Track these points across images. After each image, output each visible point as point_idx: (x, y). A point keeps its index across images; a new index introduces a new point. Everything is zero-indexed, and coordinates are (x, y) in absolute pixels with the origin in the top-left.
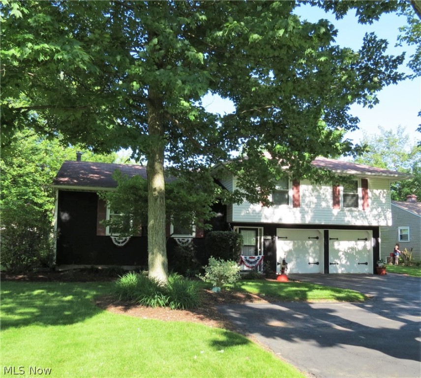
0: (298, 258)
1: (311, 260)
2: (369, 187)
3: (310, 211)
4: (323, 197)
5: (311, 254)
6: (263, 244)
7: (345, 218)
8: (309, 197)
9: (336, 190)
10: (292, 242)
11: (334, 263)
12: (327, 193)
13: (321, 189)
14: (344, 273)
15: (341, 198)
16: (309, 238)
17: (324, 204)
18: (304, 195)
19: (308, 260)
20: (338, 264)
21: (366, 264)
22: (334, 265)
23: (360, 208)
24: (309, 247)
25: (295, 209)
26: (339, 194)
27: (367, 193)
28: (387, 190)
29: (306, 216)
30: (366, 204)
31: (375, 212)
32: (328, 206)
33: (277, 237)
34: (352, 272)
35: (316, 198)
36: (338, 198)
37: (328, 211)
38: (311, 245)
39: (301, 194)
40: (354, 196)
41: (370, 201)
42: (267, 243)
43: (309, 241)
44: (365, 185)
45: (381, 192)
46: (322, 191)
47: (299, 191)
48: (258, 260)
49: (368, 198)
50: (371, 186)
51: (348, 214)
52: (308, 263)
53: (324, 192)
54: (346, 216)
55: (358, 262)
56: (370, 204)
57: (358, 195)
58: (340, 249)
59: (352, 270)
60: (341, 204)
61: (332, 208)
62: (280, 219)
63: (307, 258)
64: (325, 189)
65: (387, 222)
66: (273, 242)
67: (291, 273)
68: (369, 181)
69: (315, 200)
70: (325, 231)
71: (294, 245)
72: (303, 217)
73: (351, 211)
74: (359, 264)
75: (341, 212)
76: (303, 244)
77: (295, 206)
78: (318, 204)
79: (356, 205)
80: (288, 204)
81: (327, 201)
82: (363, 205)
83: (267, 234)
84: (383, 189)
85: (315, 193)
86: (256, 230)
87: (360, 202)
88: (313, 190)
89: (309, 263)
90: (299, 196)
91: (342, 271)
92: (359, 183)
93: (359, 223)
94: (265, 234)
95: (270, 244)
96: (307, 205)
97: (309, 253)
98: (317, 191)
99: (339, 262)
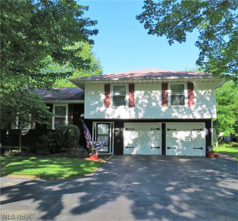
0: (142, 143)
1: (153, 145)
2: (194, 89)
3: (142, 110)
4: (154, 99)
5: (153, 141)
6: (113, 134)
7: (173, 113)
8: (142, 99)
9: (165, 92)
10: (138, 132)
11: (172, 147)
12: (157, 96)
13: (152, 93)
14: (181, 155)
15: (169, 99)
16: (151, 129)
17: (154, 104)
18: (138, 98)
19: (151, 145)
20: (175, 148)
21: (201, 148)
22: (173, 149)
23: (186, 105)
24: (151, 136)
25: (130, 108)
26: (167, 96)
27: (193, 94)
28: (212, 90)
29: (139, 113)
30: (191, 102)
31: (200, 108)
32: (158, 105)
33: (124, 129)
34: (187, 155)
35: (147, 100)
36: (166, 99)
37: (158, 108)
38: (153, 135)
39: (135, 98)
40: (180, 96)
41: (195, 100)
42: (117, 133)
43: (151, 131)
44: (191, 87)
45: (206, 92)
46: (152, 95)
47: (133, 96)
48: (102, 144)
49: (193, 98)
50: (196, 87)
51: (174, 110)
52: (150, 147)
53: (154, 95)
54: (173, 112)
55: (194, 147)
56: (195, 102)
57: (184, 96)
58: (178, 138)
59: (188, 153)
60: (169, 103)
61: (161, 106)
62: (119, 116)
63: (150, 144)
64: (155, 93)
65: (212, 115)
66: (121, 133)
67: (137, 154)
68: (195, 83)
69: (146, 101)
70: (162, 123)
71: (139, 135)
72: (137, 114)
73: (177, 108)
74: (194, 148)
75: (169, 109)
76: (147, 134)
77: (130, 106)
78: (149, 104)
79: (183, 103)
80: (125, 105)
81: (156, 101)
82: (189, 103)
83: (117, 126)
84: (208, 90)
85: (147, 96)
86: (109, 124)
87: (186, 101)
88: (145, 94)
89: (152, 148)
90: (134, 99)
91: (179, 154)
92: (186, 86)
93: (185, 117)
94: (115, 127)
95: (118, 134)
96: (140, 105)
97: (151, 141)
98: (149, 94)
99: (177, 147)
